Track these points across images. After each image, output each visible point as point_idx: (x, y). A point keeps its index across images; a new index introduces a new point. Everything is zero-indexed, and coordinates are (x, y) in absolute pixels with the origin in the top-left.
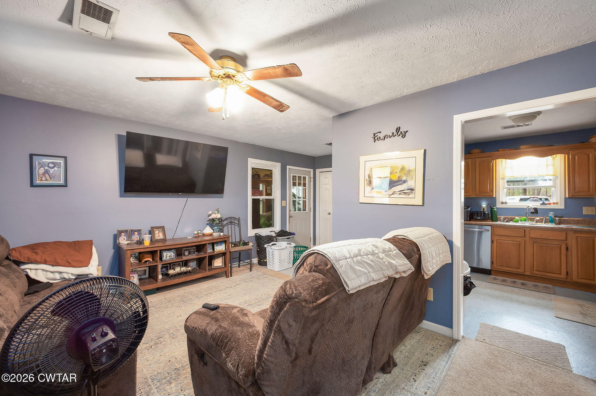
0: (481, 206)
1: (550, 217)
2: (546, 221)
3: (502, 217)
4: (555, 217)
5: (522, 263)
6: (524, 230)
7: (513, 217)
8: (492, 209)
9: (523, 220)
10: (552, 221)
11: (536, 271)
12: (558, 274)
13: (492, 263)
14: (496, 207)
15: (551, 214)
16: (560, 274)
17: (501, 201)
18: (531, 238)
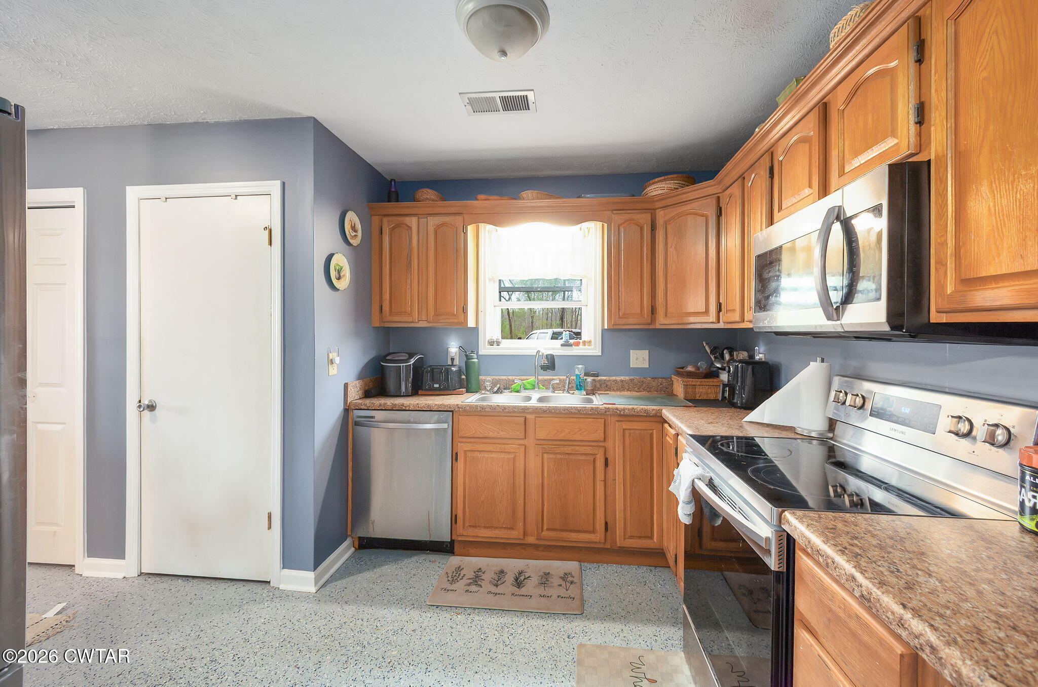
0: (447, 352)
1: (577, 375)
2: (570, 386)
3: (489, 378)
4: (587, 374)
5: (520, 513)
6: (523, 419)
7: (510, 378)
8: (468, 358)
9: (528, 386)
10: (580, 385)
11: (548, 529)
12: (589, 532)
13: (454, 519)
14: (478, 352)
15: (579, 369)
16: (593, 531)
17: (488, 338)
18: (537, 439)
